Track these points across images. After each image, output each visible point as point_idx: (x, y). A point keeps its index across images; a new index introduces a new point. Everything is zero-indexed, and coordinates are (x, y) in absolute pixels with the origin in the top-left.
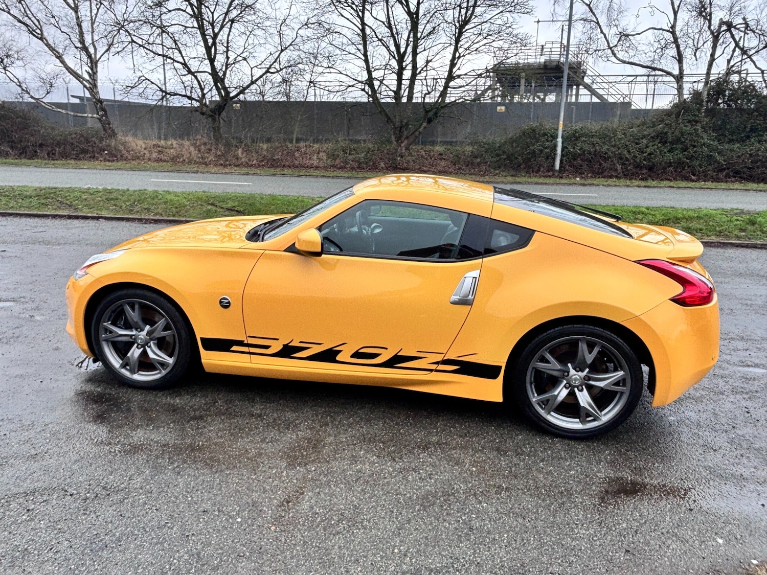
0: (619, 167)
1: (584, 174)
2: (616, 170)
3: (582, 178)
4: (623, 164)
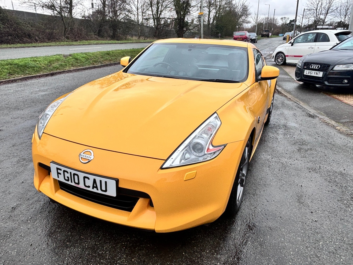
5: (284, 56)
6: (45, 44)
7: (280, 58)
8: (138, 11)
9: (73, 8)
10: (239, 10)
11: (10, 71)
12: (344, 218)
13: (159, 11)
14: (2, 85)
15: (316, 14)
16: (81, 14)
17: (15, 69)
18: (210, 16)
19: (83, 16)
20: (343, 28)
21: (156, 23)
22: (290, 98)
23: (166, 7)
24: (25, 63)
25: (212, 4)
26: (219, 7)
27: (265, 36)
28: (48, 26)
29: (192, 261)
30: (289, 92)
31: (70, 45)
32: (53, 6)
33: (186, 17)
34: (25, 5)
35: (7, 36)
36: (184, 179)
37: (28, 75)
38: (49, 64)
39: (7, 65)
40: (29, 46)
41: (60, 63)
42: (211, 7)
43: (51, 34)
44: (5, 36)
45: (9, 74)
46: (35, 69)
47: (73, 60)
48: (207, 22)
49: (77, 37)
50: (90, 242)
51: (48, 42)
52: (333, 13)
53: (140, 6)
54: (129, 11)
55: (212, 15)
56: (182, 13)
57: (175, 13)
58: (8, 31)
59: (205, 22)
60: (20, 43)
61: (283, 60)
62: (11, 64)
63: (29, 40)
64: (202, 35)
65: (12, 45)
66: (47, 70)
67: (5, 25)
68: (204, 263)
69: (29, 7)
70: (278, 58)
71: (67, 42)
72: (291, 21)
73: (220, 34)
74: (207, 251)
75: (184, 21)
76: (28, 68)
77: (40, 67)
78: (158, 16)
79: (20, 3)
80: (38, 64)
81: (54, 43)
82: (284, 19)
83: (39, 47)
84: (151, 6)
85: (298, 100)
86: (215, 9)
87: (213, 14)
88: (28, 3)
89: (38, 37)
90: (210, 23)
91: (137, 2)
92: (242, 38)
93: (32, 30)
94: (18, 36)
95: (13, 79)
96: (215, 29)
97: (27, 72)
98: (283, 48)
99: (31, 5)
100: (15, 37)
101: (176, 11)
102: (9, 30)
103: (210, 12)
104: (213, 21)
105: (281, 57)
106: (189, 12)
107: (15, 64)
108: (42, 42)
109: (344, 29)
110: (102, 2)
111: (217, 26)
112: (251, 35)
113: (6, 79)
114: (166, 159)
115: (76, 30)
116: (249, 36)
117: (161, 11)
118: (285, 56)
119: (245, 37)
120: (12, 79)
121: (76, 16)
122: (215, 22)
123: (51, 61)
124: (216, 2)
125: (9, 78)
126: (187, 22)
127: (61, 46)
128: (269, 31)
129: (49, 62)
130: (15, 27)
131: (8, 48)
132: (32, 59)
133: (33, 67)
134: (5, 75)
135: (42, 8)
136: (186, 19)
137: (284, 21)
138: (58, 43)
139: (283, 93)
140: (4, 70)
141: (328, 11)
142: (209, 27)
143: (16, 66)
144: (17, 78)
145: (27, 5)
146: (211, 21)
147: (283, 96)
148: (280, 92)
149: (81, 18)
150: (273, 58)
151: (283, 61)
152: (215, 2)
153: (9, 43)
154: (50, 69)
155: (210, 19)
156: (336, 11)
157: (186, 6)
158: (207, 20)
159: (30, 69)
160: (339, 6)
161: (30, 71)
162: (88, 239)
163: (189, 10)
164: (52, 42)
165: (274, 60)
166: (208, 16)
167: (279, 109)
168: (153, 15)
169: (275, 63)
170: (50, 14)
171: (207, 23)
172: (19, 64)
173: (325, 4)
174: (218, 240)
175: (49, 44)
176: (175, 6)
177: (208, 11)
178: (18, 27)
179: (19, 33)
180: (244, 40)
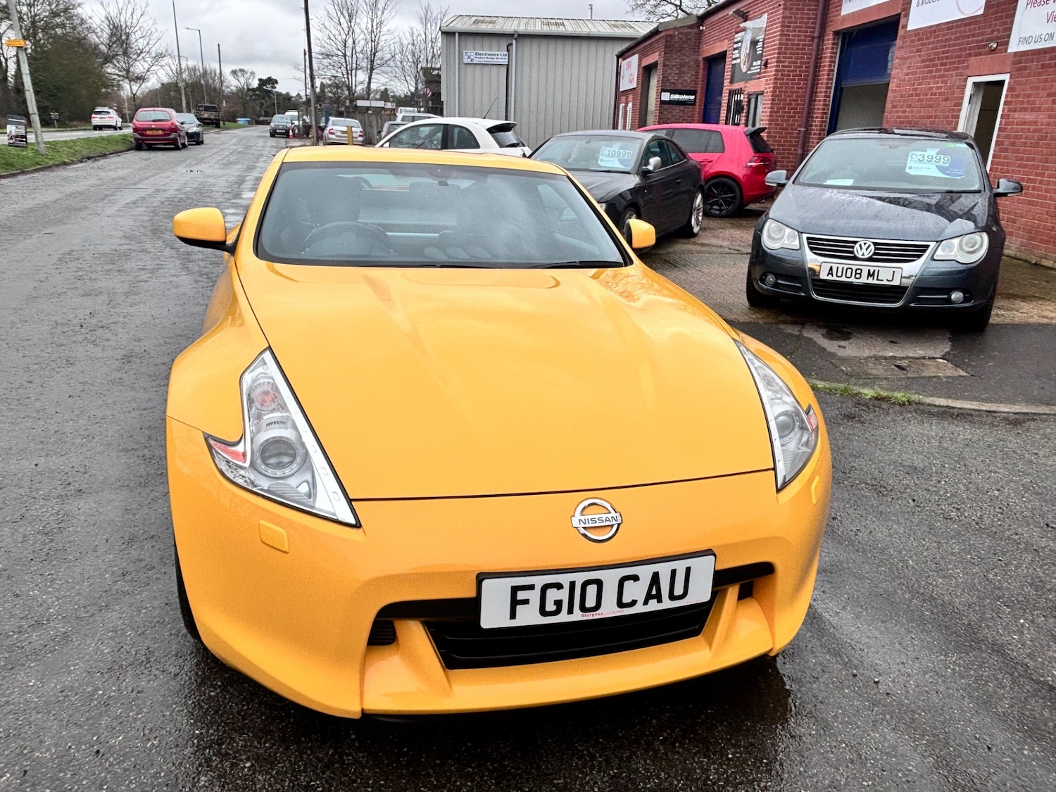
10: (100, 37)
15: (347, 68)
20: (416, 109)
52: (385, 69)
64: (35, 117)
72: (263, 82)
73: (55, 115)
82: (240, 74)
92: (162, 130)
109: (419, 112)
112: (186, 121)
116: (182, 123)
119: (173, 127)
128: (214, 107)
137: (243, 80)
141: (372, 61)
156: (391, 63)
160: (397, 51)
173: (362, 43)
180: (169, 135)
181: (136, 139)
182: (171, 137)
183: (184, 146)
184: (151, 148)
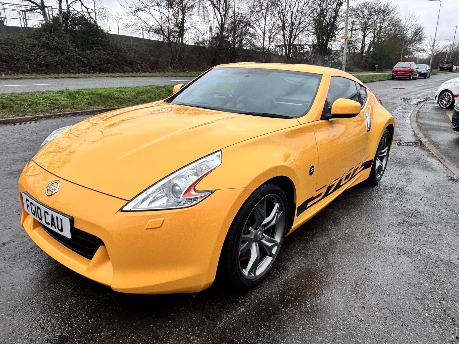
0: (28, 66)
1: (5, 71)
2: (27, 68)
3: (6, 74)
4: (30, 64)
5: (451, 96)
6: (147, 74)
7: (446, 99)
8: (265, 35)
9: (185, 33)
11: (91, 101)
12: (410, 324)
13: (293, 35)
14: (78, 116)
16: (194, 39)
17: (97, 100)
18: (365, 42)
19: (197, 42)
21: (287, 51)
22: (433, 153)
23: (303, 31)
24: (109, 93)
25: (368, 26)
26: (378, 29)
27: (446, 70)
28: (153, 53)
29: (156, 337)
30: (436, 146)
31: (175, 76)
32: (162, 30)
33: (329, 43)
34: (130, 28)
35: (107, 64)
36: (146, 227)
37: (109, 107)
38: (136, 96)
39: (89, 94)
40: (128, 76)
41: (149, 95)
42: (366, 30)
43: (156, 63)
44: (105, 64)
45: (88, 104)
46: (119, 100)
47: (166, 92)
48: (360, 49)
49: (185, 67)
50: (57, 293)
51: (151, 72)
53: (267, 29)
54: (252, 36)
55: (368, 40)
56: (325, 39)
57: (316, 38)
58: (108, 58)
59: (357, 49)
60: (120, 72)
61: (450, 101)
62: (93, 94)
63: (130, 69)
64: (344, 66)
65: (110, 74)
66: (133, 102)
67: (105, 52)
68: (168, 342)
69: (135, 31)
70: (443, 98)
71: (173, 72)
73: (377, 66)
74: (182, 328)
75: (327, 48)
76: (111, 99)
77: (124, 99)
78: (292, 41)
79: (125, 26)
80: (123, 95)
81: (158, 73)
83: (139, 77)
84: (283, 30)
85: (443, 157)
86: (373, 32)
87: (370, 39)
88: (134, 27)
89: (140, 66)
90: (365, 51)
91: (264, 25)
92: (405, 71)
93: (135, 57)
94: (118, 64)
95: (92, 110)
96: (370, 60)
97: (109, 103)
98: (451, 84)
99: (137, 29)
100: (115, 65)
101: (317, 36)
102: (110, 57)
103: (364, 36)
104: (369, 48)
105: (447, 97)
106: (335, 37)
107: (97, 95)
108: (144, 71)
110: (220, 24)
111: (374, 56)
113: (83, 110)
114: (129, 200)
115: (185, 58)
116: (417, 69)
117: (296, 36)
118: (453, 96)
119: (410, 70)
120: (90, 110)
121: (187, 42)
122: (372, 49)
123: (139, 92)
124: (375, 23)
125: (87, 109)
126: (330, 49)
127: (165, 76)
128: (452, 62)
129: (136, 94)
130: (116, 53)
131: (105, 77)
132: (118, 89)
133: (117, 98)
134: (84, 105)
135: (148, 33)
136: (329, 46)
138: (162, 74)
139: (427, 146)
140: (84, 100)
142: (362, 56)
143: (98, 96)
144: (96, 110)
145: (133, 29)
146: (366, 49)
147: (424, 150)
148: (423, 144)
149: (193, 44)
150: (436, 99)
151: (449, 103)
152: (373, 23)
153: (108, 72)
154: (135, 101)
155: (365, 45)
157: (331, 29)
158: (361, 46)
159: (113, 101)
161: (112, 103)
162: (56, 289)
163: (334, 33)
164: (155, 72)
165: (437, 102)
166: (362, 42)
167: (406, 167)
168: (284, 40)
169: (438, 105)
170: (157, 40)
171: (359, 51)
172: (102, 94)
174: (205, 318)
175: (151, 74)
176: (316, 29)
177: (363, 35)
178: (119, 53)
179: (120, 61)
180: (408, 73)
181: (393, 75)
182: (408, 74)
183: (415, 79)
184: (400, 79)
